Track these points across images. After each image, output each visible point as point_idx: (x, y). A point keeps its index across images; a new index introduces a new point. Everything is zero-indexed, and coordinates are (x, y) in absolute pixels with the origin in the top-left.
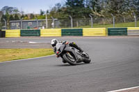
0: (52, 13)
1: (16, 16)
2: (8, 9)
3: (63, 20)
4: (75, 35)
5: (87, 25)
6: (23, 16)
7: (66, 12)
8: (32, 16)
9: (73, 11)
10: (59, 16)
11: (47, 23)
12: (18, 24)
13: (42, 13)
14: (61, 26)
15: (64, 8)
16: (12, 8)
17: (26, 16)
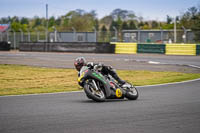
0: (184, 21)
1: (132, 23)
2: (120, 13)
3: (198, 32)
6: (141, 24)
8: (155, 24)
10: (193, 26)
11: (175, 35)
12: (133, 36)
13: (169, 20)
14: (195, 40)
16: (126, 12)
17: (147, 23)
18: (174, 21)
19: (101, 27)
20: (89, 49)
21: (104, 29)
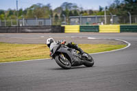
0: (111, 9)
1: (75, 12)
2: (67, 5)
3: (121, 17)
4: (133, 31)
6: (82, 12)
7: (125, 8)
8: (91, 12)
9: (132, 7)
10: (118, 13)
11: (105, 19)
12: (77, 20)
13: (101, 9)
14: (119, 22)
15: (122, 4)
16: (71, 4)
17: (86, 12)
18: (104, 10)
19: (54, 15)
20: (47, 30)
21: (56, 16)
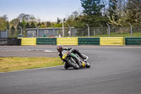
0: (69, 21)
1: (33, 23)
2: (24, 16)
3: (79, 29)
4: (91, 44)
5: (104, 34)
6: (39, 24)
7: (84, 20)
8: (49, 24)
9: (91, 19)
10: (76, 25)
11: (63, 31)
12: (34, 32)
13: (59, 21)
14: (78, 35)
15: (81, 16)
16: (28, 15)
17: (43, 23)
18: (62, 21)
19: (11, 27)
20: (3, 43)
21: (13, 28)
